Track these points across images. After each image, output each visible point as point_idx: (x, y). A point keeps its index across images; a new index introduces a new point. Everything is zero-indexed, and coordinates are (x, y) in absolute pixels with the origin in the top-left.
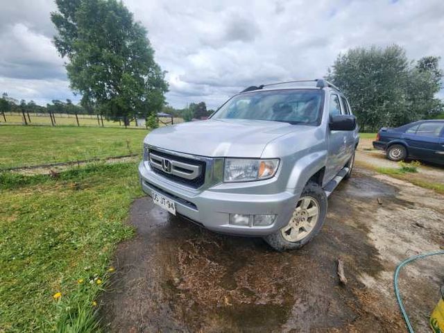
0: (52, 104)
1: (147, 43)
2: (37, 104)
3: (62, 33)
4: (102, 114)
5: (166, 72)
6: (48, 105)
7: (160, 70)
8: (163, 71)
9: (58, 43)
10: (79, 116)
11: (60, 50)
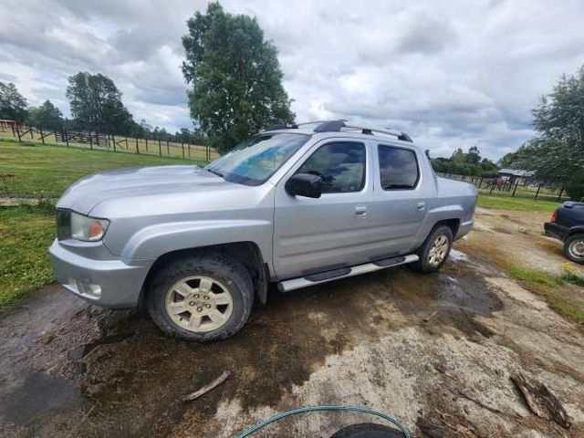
0: (180, 132)
1: (276, 64)
2: (168, 132)
3: (189, 58)
4: (214, 146)
5: (292, 100)
6: (177, 133)
7: (287, 97)
8: (290, 98)
9: (185, 68)
10: (192, 146)
11: (187, 76)
